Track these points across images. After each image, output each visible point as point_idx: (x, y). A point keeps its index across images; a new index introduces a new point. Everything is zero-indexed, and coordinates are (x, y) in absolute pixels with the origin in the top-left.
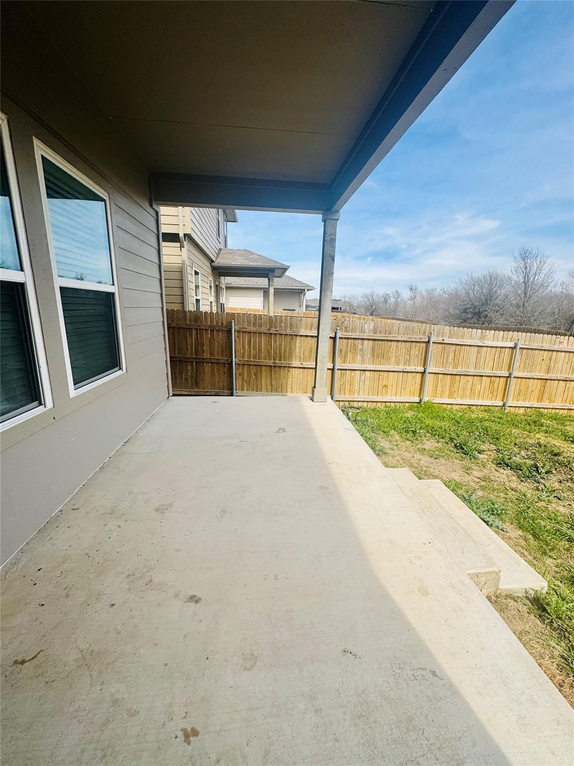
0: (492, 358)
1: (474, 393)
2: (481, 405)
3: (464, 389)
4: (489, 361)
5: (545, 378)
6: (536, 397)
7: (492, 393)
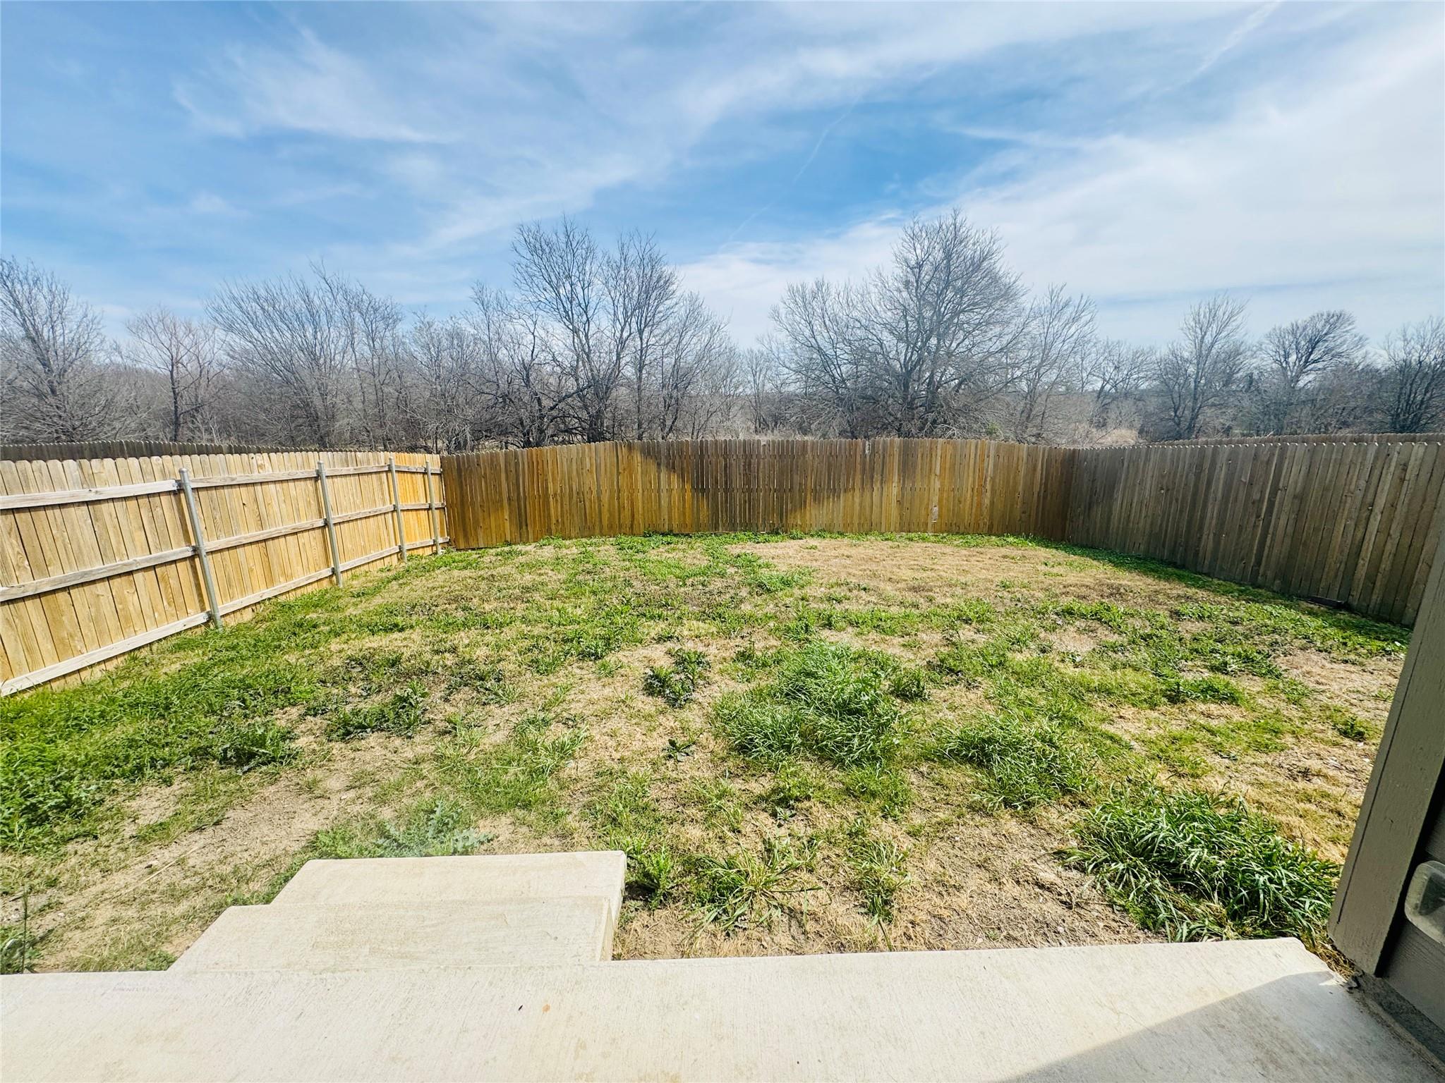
0: (136, 524)
1: (129, 619)
2: (160, 640)
3: (95, 621)
4: (131, 533)
5: (261, 538)
6: (262, 579)
7: (172, 602)
